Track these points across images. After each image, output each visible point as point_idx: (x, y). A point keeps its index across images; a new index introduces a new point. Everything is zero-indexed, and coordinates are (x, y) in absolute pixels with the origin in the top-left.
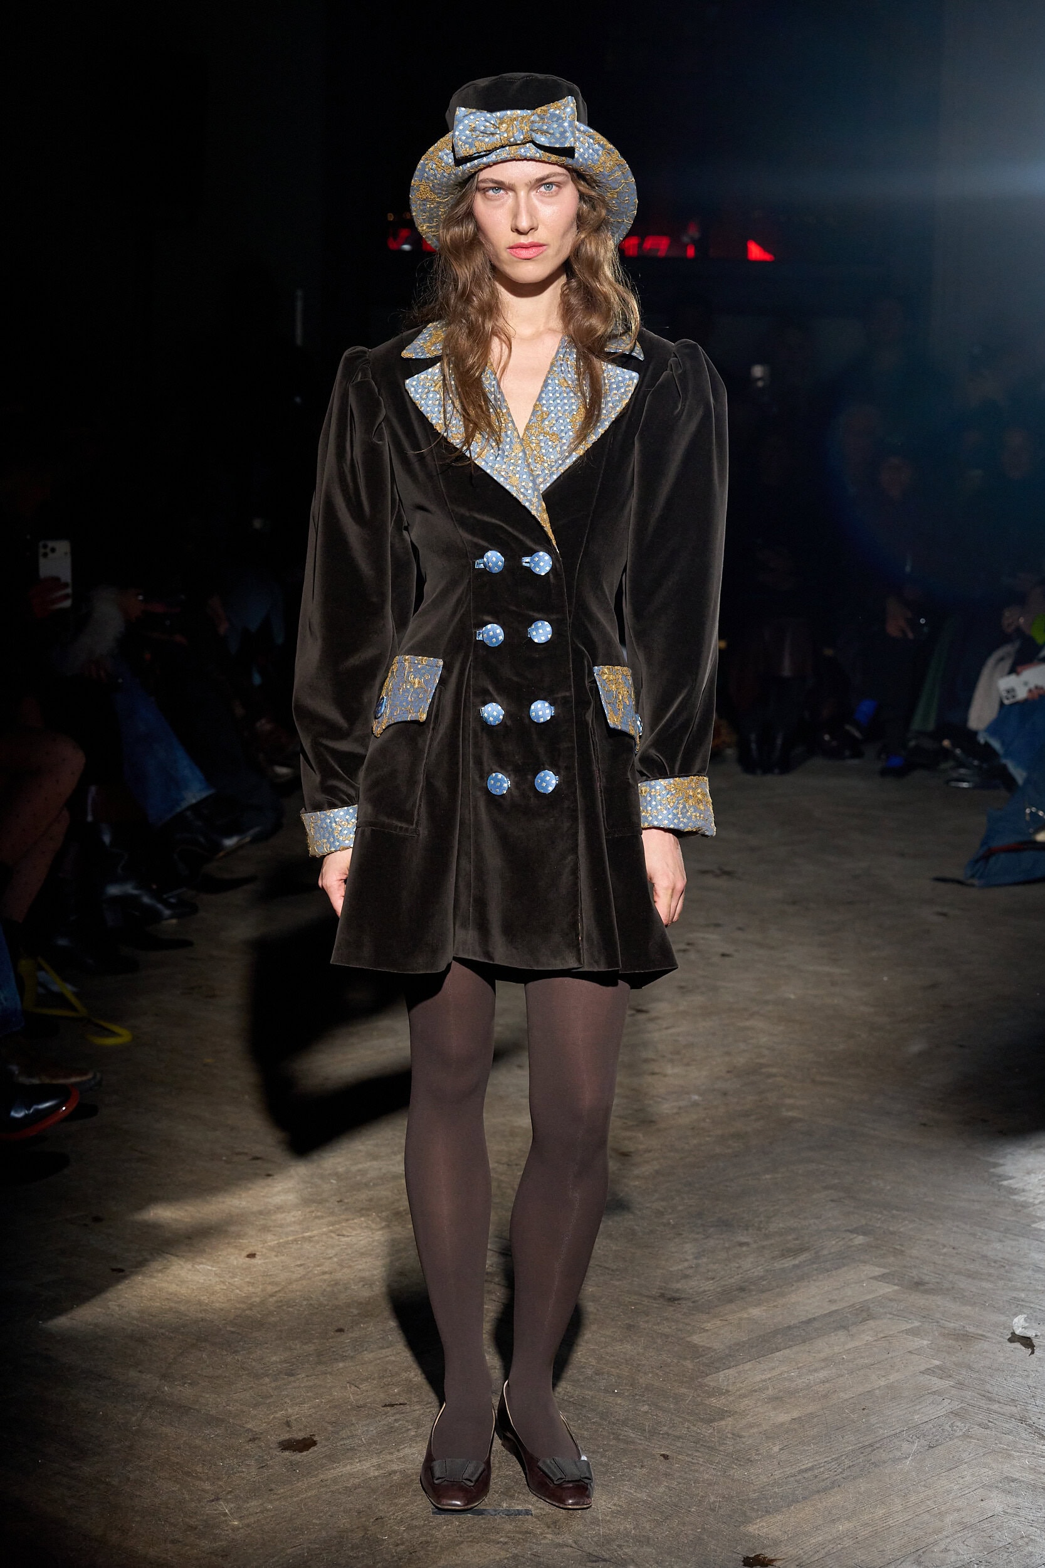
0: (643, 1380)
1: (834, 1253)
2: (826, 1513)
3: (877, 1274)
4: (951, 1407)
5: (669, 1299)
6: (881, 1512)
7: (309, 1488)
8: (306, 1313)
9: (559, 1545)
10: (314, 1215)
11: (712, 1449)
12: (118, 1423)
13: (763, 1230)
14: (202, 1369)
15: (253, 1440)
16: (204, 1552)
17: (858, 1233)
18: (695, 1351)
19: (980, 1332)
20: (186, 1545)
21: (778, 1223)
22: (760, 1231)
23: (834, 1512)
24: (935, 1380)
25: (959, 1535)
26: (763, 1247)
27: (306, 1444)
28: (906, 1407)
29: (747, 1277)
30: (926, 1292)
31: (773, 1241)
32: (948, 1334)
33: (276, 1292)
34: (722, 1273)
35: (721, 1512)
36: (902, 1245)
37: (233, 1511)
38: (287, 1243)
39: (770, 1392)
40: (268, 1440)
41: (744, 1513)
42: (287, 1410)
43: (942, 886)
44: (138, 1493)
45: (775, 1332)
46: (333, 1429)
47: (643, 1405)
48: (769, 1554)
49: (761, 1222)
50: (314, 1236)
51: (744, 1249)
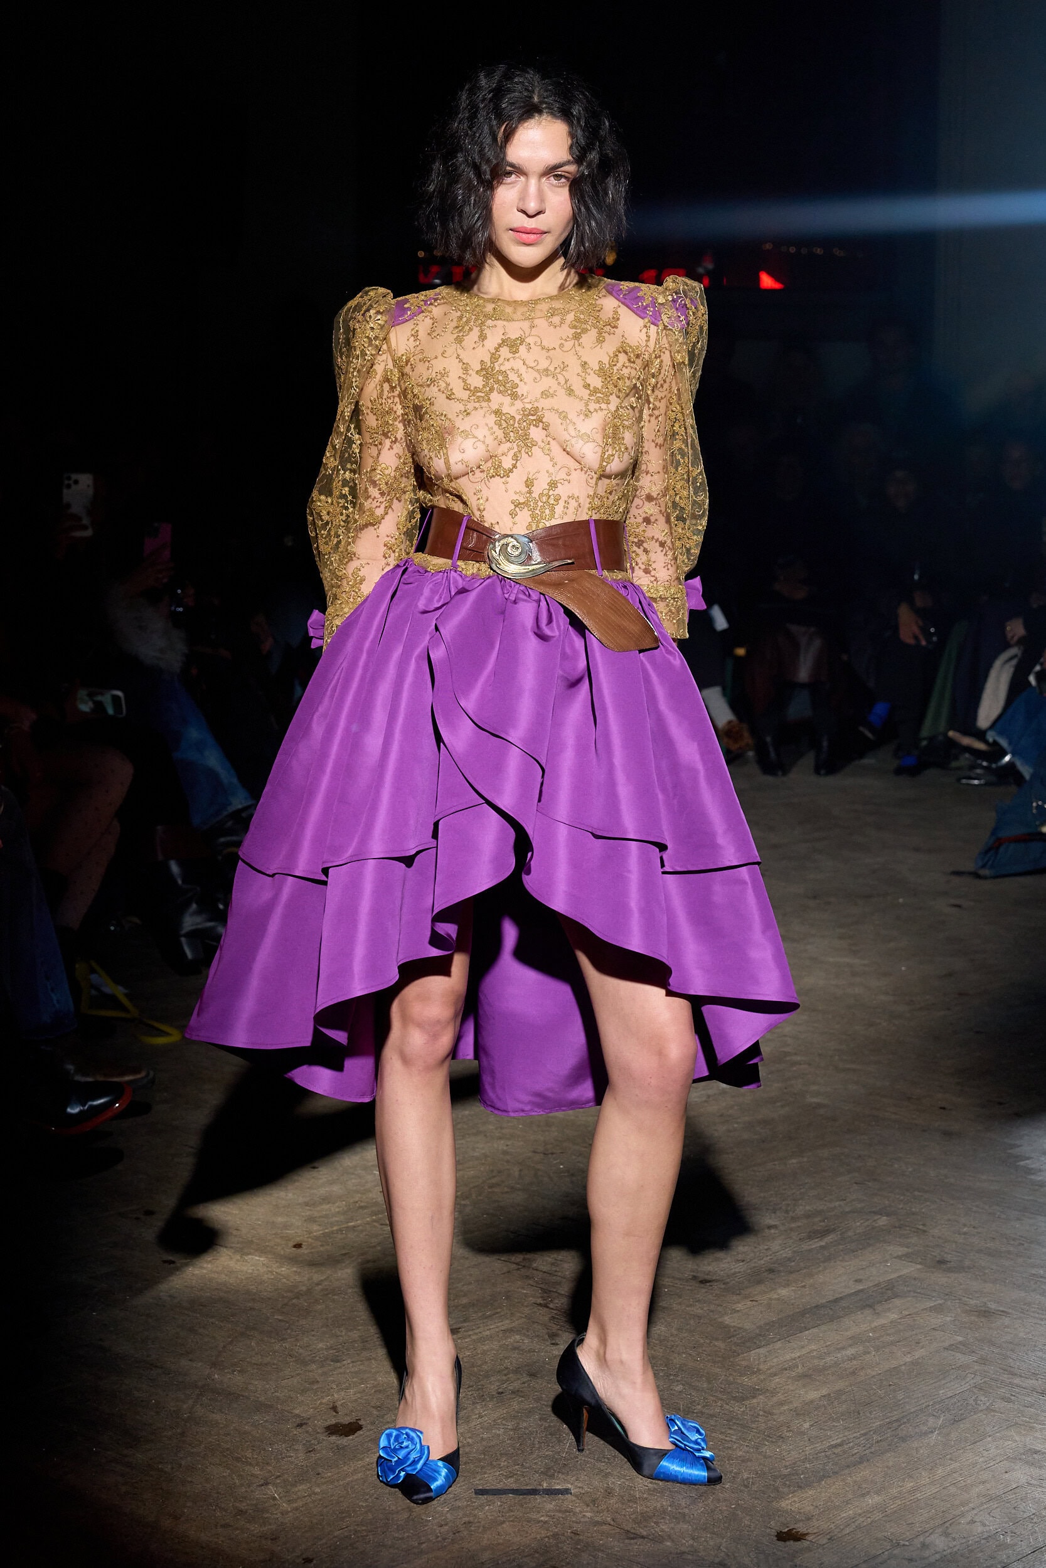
0: (677, 1360)
1: (859, 1233)
2: (856, 1487)
3: (900, 1253)
4: (975, 1381)
5: (701, 1282)
6: (909, 1485)
7: (355, 1472)
8: (351, 1300)
9: (597, 1523)
10: (357, 1205)
11: (743, 1426)
12: (170, 1410)
13: (791, 1213)
14: (251, 1357)
15: (300, 1425)
16: (254, 1536)
17: (881, 1214)
18: (728, 1333)
19: (1001, 1309)
20: (237, 1529)
21: (805, 1206)
22: (788, 1214)
23: (864, 1486)
24: (959, 1356)
25: (985, 1506)
26: (791, 1229)
27: (353, 1428)
28: (931, 1382)
29: (775, 1258)
30: (950, 1270)
31: (800, 1224)
32: (971, 1311)
33: (322, 1280)
34: (752, 1255)
35: (755, 1488)
36: (924, 1225)
37: (281, 1495)
38: (332, 1232)
39: (800, 1370)
40: (315, 1425)
41: (777, 1490)
42: (333, 1395)
43: (957, 880)
44: (189, 1479)
45: (803, 1313)
46: (377, 1413)
47: (677, 1385)
48: (801, 1528)
49: (788, 1205)
50: (358, 1226)
51: (773, 1231)
